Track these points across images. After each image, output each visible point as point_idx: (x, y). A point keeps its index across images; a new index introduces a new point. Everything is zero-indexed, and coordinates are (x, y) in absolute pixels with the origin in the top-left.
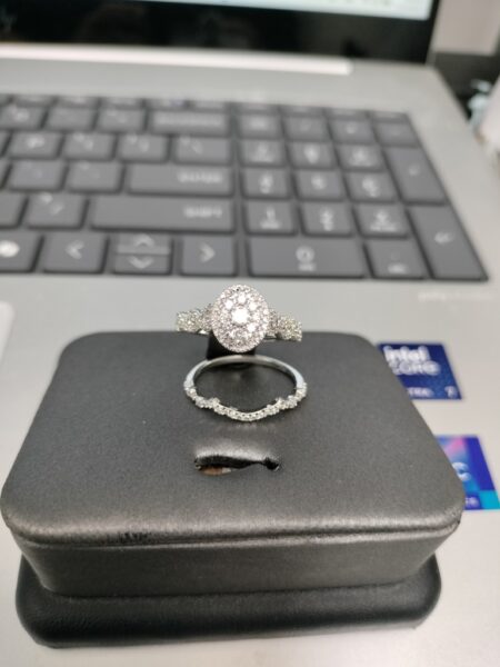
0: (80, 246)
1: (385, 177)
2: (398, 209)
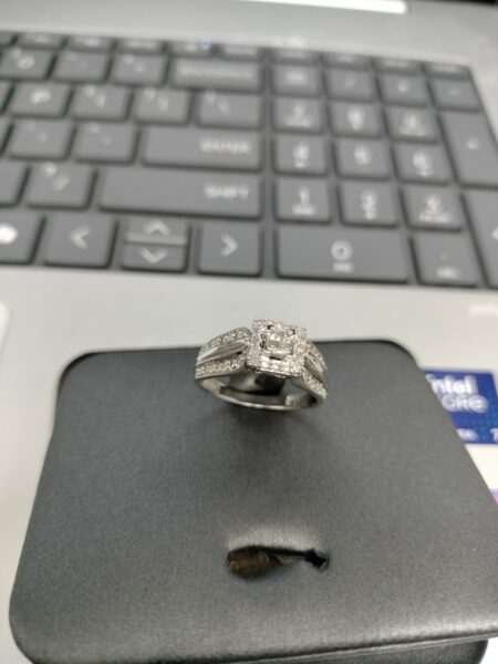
0: (85, 232)
1: (439, 150)
2: (451, 193)
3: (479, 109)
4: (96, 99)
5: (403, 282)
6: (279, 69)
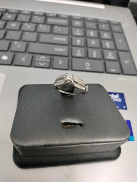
0: (25, 58)
1: (112, 42)
2: (115, 52)
3: (122, 32)
5: (102, 72)
6: (73, 21)
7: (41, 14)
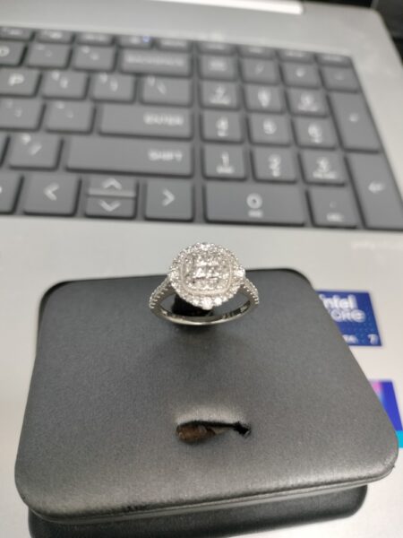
0: (55, 188)
1: (328, 123)
2: (337, 156)
3: (358, 91)
4: (61, 82)
5: (301, 225)
6: (204, 58)
7: (102, 39)
